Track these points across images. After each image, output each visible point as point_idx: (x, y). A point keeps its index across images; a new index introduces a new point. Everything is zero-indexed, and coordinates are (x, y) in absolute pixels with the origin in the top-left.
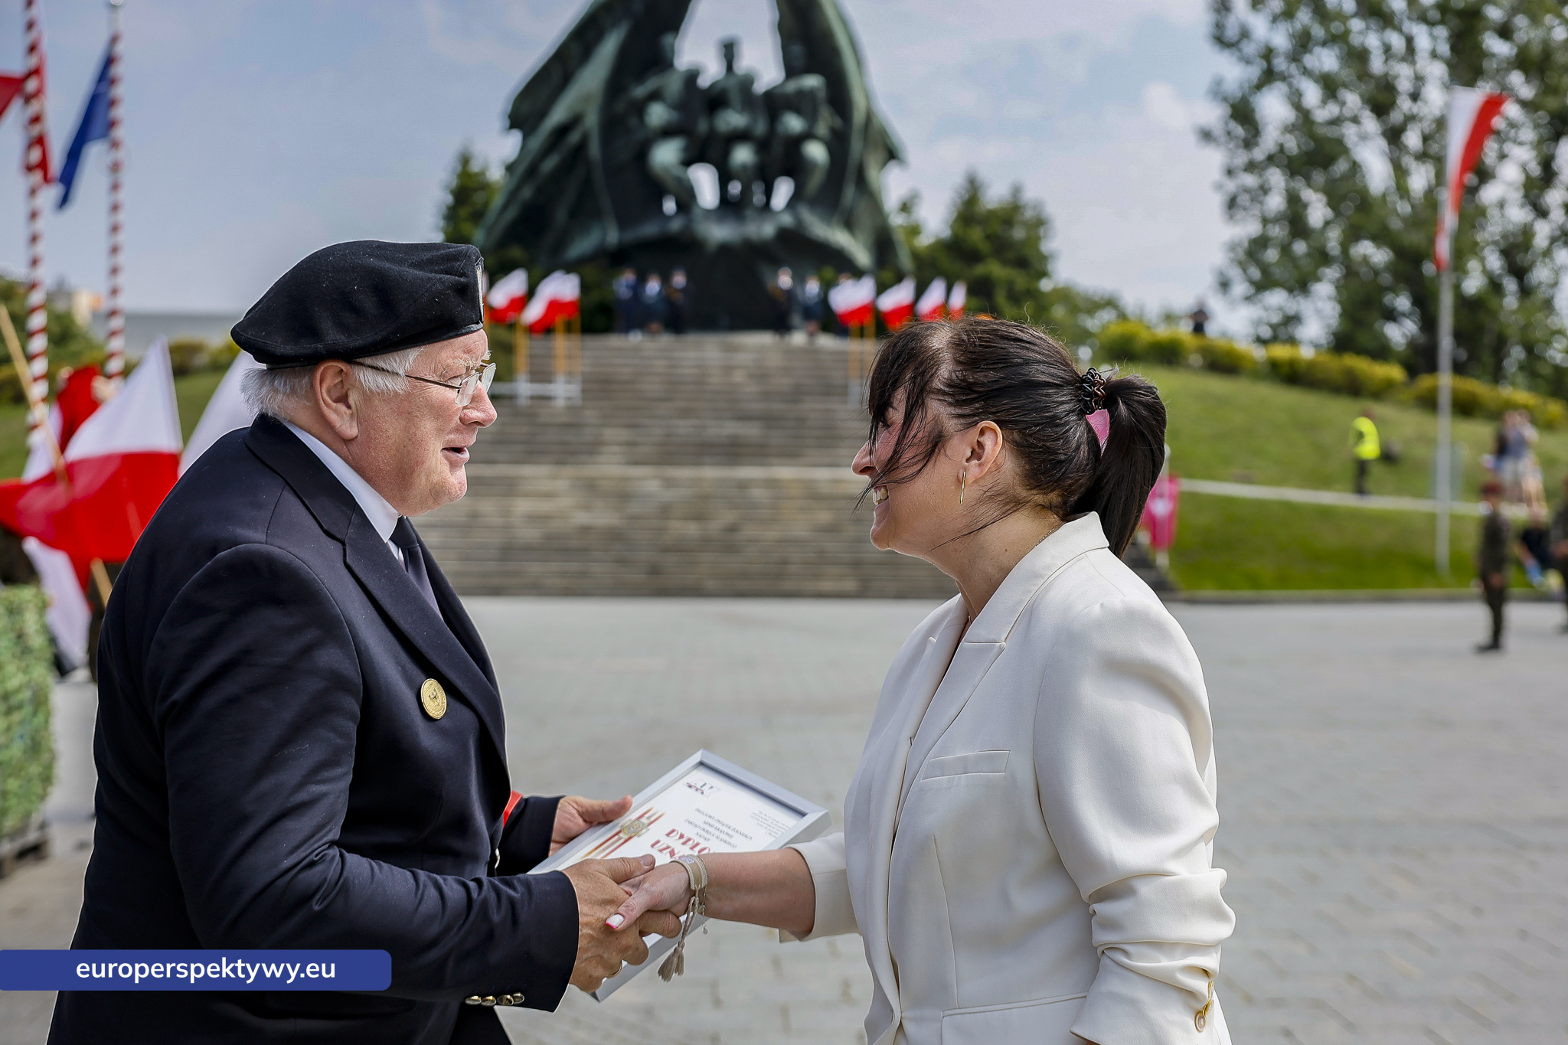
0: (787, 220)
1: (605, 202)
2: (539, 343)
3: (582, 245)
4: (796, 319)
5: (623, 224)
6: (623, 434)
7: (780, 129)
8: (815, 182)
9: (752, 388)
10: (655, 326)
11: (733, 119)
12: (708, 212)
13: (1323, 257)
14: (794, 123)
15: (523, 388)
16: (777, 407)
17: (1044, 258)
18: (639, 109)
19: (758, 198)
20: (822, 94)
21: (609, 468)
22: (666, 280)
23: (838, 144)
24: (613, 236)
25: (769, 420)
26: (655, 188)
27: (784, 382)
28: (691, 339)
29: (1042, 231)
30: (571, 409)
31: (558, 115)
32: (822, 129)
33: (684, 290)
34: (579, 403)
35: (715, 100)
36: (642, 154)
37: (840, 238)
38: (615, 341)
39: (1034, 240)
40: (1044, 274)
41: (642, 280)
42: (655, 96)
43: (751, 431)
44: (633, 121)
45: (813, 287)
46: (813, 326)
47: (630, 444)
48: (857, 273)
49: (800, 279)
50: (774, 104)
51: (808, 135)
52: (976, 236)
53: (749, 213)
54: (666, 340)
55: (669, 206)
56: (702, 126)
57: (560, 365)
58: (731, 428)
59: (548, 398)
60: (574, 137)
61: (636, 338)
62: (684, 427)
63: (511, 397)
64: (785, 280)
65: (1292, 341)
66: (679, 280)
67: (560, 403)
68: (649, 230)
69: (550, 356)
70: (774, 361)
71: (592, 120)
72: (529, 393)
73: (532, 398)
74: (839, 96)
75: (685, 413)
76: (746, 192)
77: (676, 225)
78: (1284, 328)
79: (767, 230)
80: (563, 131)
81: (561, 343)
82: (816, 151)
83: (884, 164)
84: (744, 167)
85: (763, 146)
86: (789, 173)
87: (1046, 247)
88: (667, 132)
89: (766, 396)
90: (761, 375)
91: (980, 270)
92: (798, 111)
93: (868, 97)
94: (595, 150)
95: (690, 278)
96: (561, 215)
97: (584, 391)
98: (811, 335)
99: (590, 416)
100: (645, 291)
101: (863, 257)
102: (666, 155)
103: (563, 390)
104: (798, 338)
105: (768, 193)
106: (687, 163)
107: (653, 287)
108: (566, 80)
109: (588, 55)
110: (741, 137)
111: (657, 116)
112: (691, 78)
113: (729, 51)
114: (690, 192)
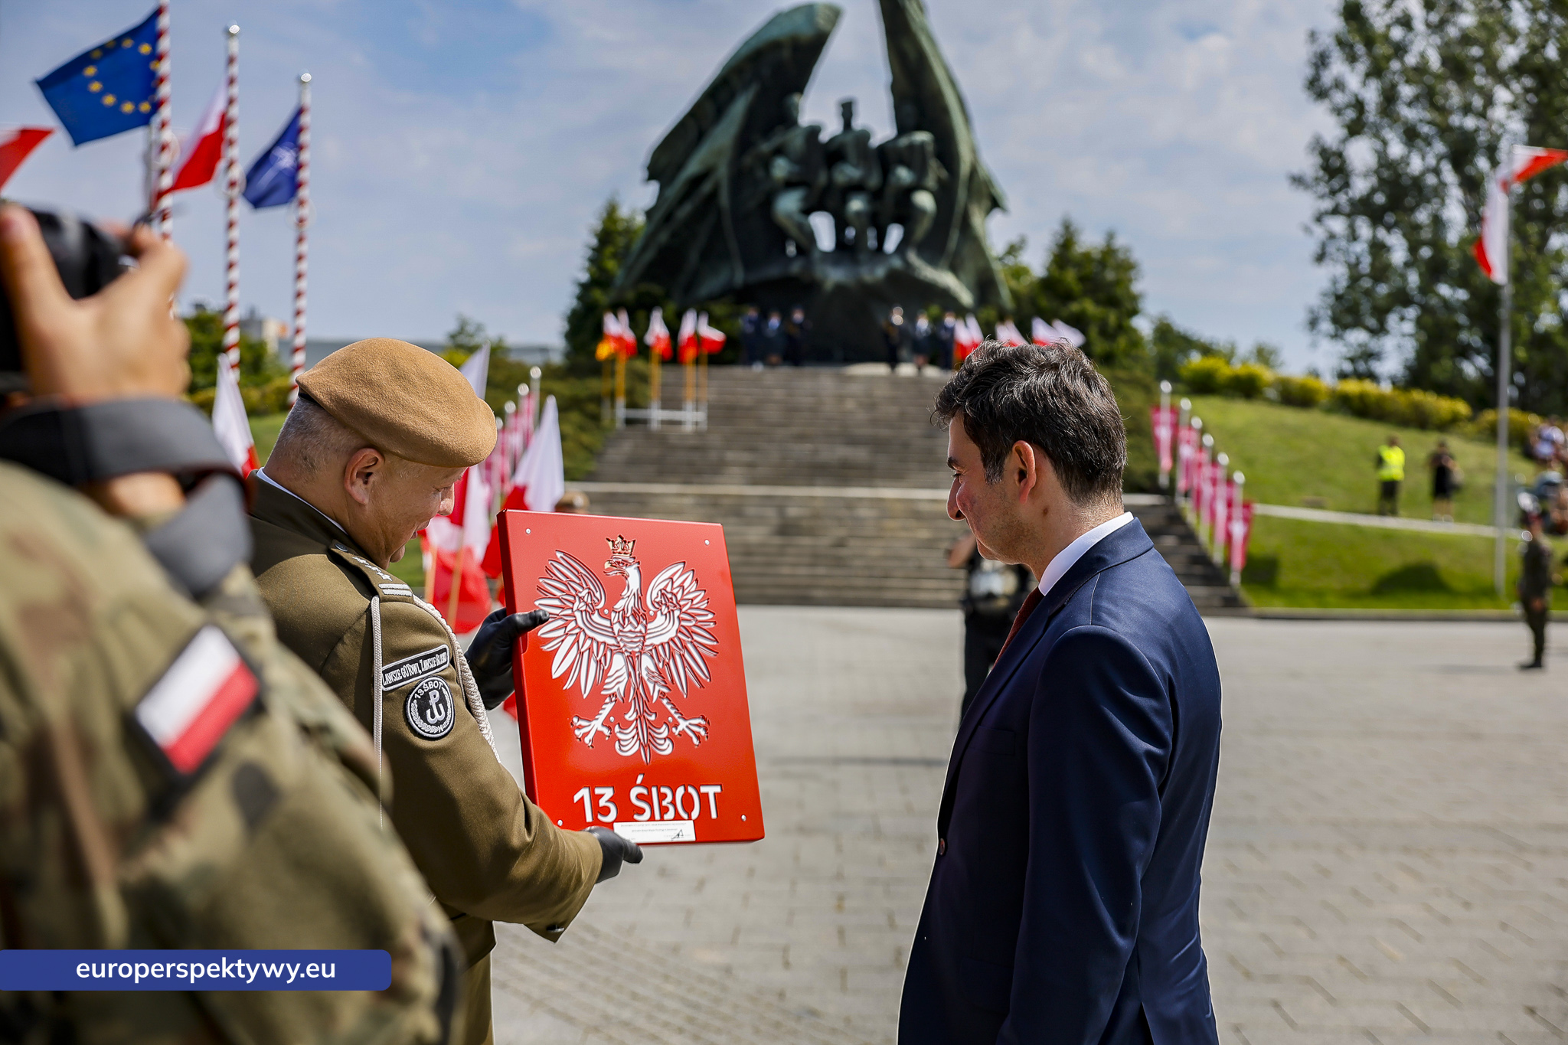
0: (897, 263)
1: (733, 245)
2: (671, 373)
3: (711, 284)
4: (904, 353)
5: (748, 266)
6: (746, 457)
7: (892, 180)
8: (922, 228)
9: (861, 416)
10: (774, 359)
11: (848, 172)
12: (825, 254)
13: (1402, 298)
14: (904, 175)
15: (657, 414)
16: (884, 432)
17: (1134, 298)
18: (766, 163)
19: (872, 242)
20: (930, 148)
21: (731, 488)
22: (786, 317)
23: (945, 195)
24: (739, 277)
25: (877, 444)
26: (778, 235)
27: (892, 410)
28: (808, 370)
29: (1133, 274)
30: (698, 434)
31: (693, 167)
32: (931, 181)
33: (801, 326)
34: (704, 427)
35: (834, 154)
36: (768, 203)
37: (946, 279)
38: (738, 371)
39: (1123, 282)
40: (1134, 312)
41: (764, 316)
42: (779, 151)
43: (860, 454)
44: (760, 173)
45: (923, 324)
46: (921, 360)
47: (751, 465)
48: (961, 312)
49: (910, 317)
50: (886, 157)
51: (918, 186)
52: (1070, 276)
53: (862, 257)
54: (785, 372)
55: (791, 250)
56: (822, 178)
57: (690, 392)
58: (842, 452)
59: (679, 423)
60: (706, 188)
61: (758, 368)
62: (802, 451)
63: (645, 422)
64: (897, 318)
65: (1372, 377)
66: (798, 316)
67: (688, 428)
68: (773, 271)
69: (681, 385)
70: (882, 391)
71: (723, 172)
72: (660, 418)
73: (663, 422)
74: (946, 150)
75: (801, 438)
76: (861, 236)
77: (796, 268)
78: (1362, 364)
79: (880, 272)
80: (697, 181)
81: (690, 373)
82: (924, 200)
83: (988, 212)
84: (858, 214)
85: (876, 196)
86: (900, 220)
87: (1137, 287)
88: (789, 185)
89: (874, 422)
90: (871, 405)
91: (1074, 307)
92: (908, 165)
93: (974, 151)
94: (724, 199)
95: (806, 316)
96: (693, 256)
97: (710, 418)
98: (919, 368)
99: (715, 440)
100: (768, 327)
101: (966, 297)
102: (789, 204)
103: (691, 417)
104: (907, 370)
105: (881, 238)
106: (807, 211)
107: (775, 322)
108: (701, 136)
109: (720, 112)
110: (856, 188)
111: (781, 168)
112: (814, 131)
113: (847, 110)
114: (810, 237)
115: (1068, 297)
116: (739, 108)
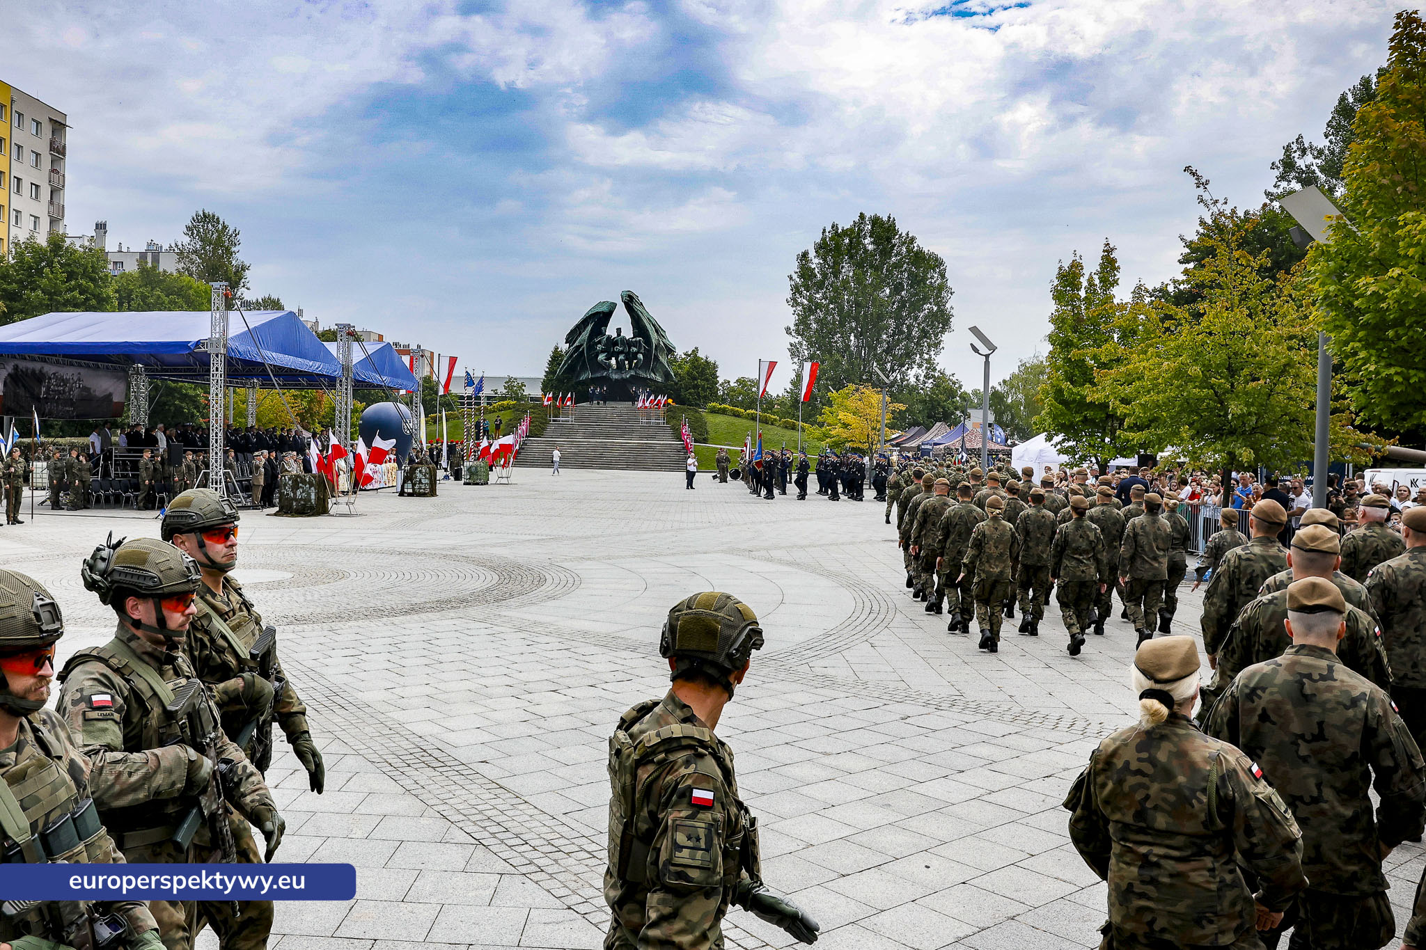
0: (633, 373)
1: (588, 367)
5: (592, 373)
6: (583, 431)
7: (631, 350)
8: (641, 363)
11: (620, 347)
12: (614, 370)
14: (635, 349)
15: (561, 419)
16: (622, 424)
18: (596, 344)
19: (627, 366)
20: (644, 341)
22: (601, 388)
23: (648, 353)
24: (590, 376)
26: (600, 364)
30: (572, 424)
31: (577, 343)
32: (642, 351)
33: (606, 391)
34: (574, 422)
35: (615, 342)
36: (597, 355)
41: (596, 388)
42: (600, 342)
43: (613, 430)
44: (594, 347)
47: (584, 433)
49: (638, 388)
50: (629, 343)
51: (639, 352)
53: (623, 371)
55: (603, 369)
56: (612, 349)
57: (570, 412)
59: (567, 421)
60: (581, 348)
61: (593, 403)
63: (558, 421)
67: (570, 422)
68: (598, 375)
70: (624, 412)
71: (585, 345)
73: (563, 421)
74: (649, 340)
76: (623, 365)
77: (606, 373)
79: (628, 376)
80: (578, 347)
82: (641, 356)
83: (666, 352)
84: (623, 359)
85: (627, 354)
88: (602, 352)
89: (620, 421)
92: (637, 345)
93: (659, 339)
94: (585, 353)
96: (578, 367)
97: (575, 419)
99: (576, 426)
102: (601, 357)
103: (571, 419)
105: (629, 365)
106: (608, 358)
107: (599, 390)
108: (580, 334)
109: (585, 328)
110: (622, 352)
111: (599, 347)
112: (609, 337)
113: (619, 331)
114: (610, 366)
115: (695, 379)
116: (589, 328)
